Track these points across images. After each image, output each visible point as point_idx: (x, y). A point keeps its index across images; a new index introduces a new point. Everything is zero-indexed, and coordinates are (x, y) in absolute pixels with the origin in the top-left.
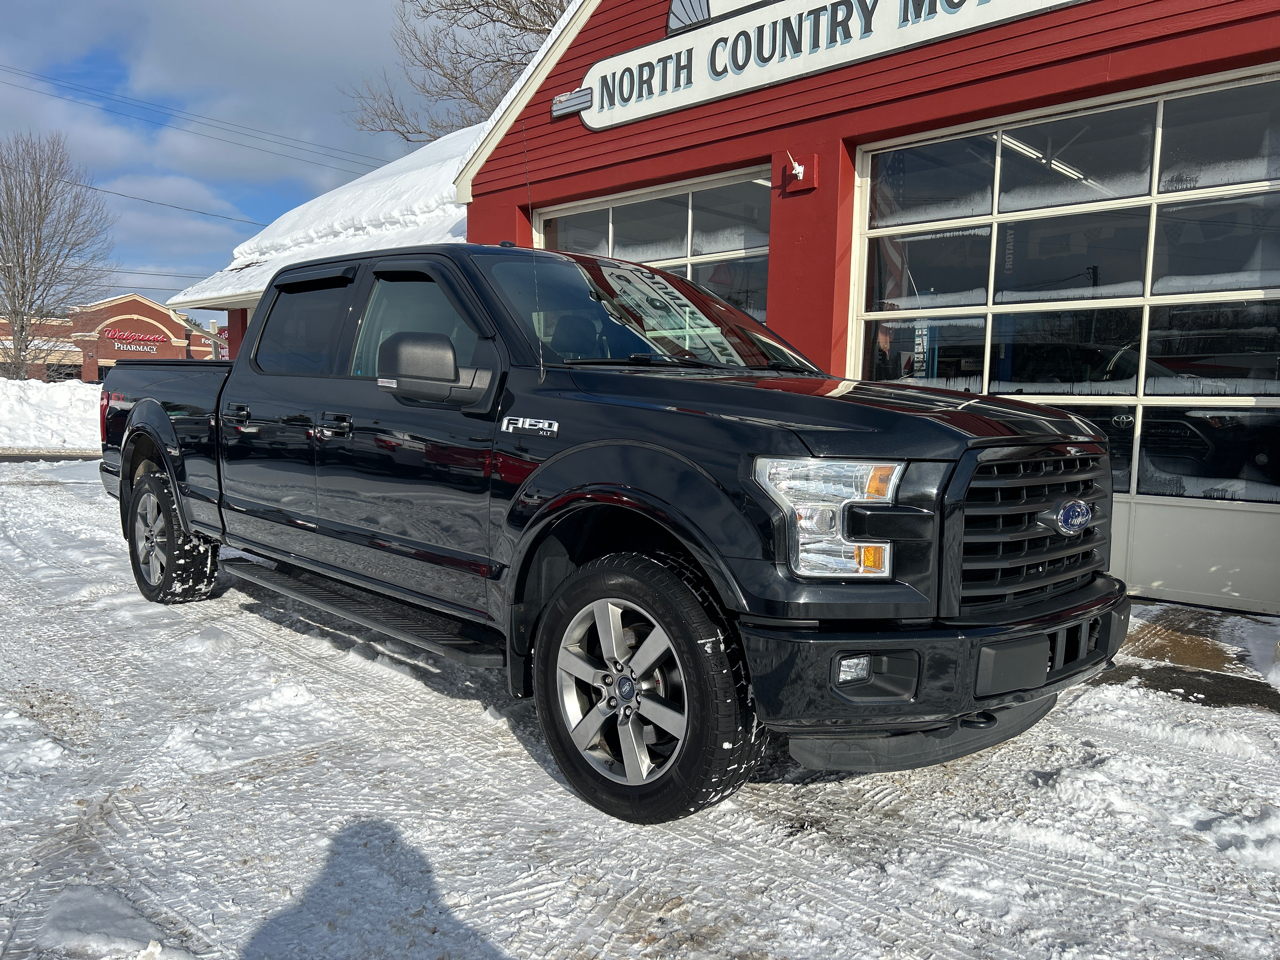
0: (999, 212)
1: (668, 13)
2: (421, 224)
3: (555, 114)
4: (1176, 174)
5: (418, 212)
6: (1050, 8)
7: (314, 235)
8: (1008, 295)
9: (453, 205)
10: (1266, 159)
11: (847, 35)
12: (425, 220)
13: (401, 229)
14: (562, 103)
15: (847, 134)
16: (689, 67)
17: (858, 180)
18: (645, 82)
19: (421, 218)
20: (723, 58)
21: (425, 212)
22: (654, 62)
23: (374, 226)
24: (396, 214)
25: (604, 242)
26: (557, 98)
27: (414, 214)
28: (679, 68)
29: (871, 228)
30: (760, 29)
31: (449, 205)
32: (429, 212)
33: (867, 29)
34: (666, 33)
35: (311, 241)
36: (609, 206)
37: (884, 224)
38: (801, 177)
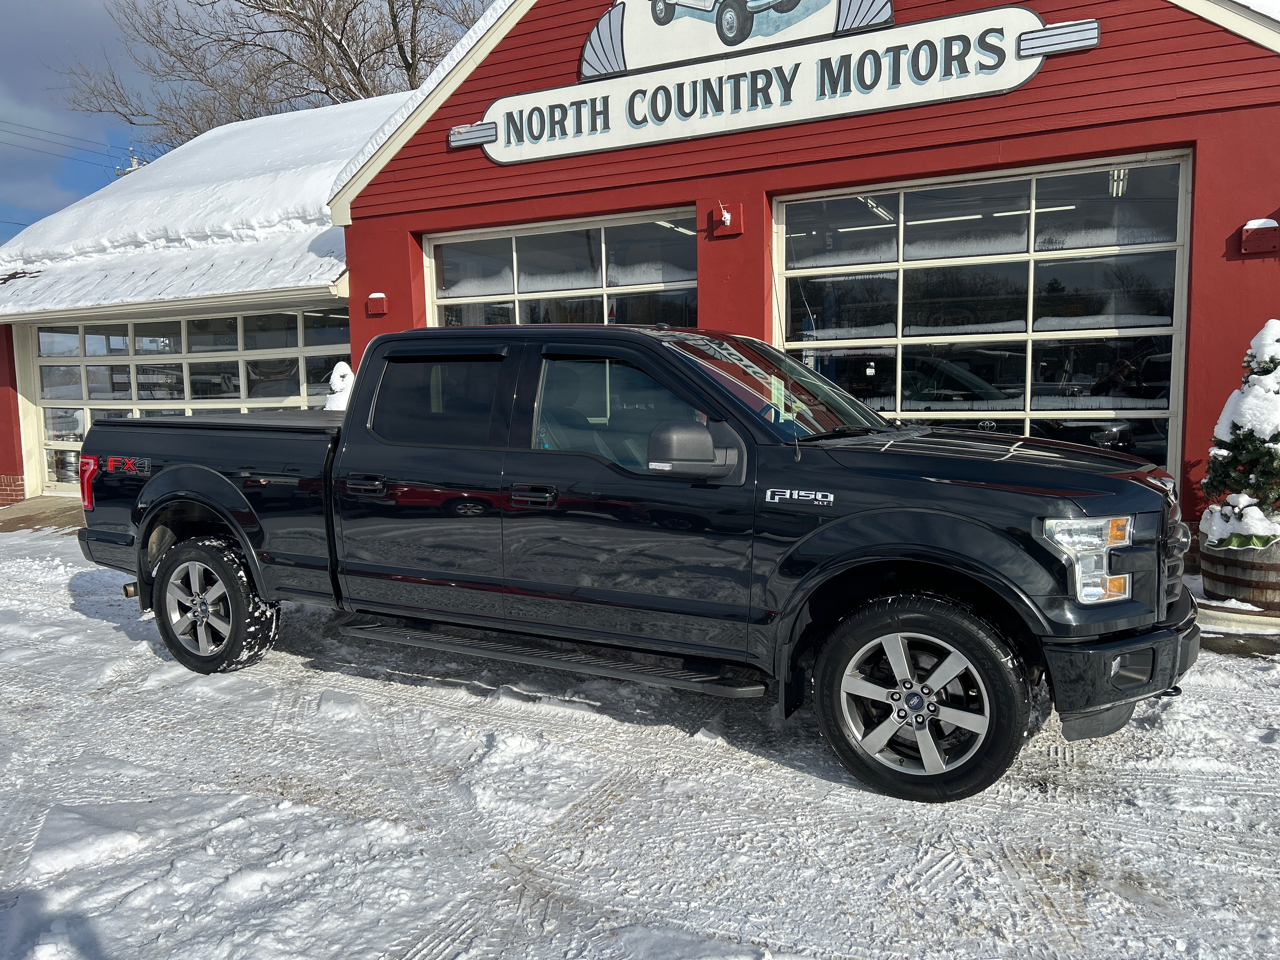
0: (904, 260)
1: (581, 59)
2: (261, 239)
3: (453, 144)
4: (1047, 237)
5: (256, 226)
6: (951, 98)
7: (107, 244)
8: (914, 330)
9: (300, 221)
10: (1116, 230)
11: (768, 101)
12: (265, 235)
13: (234, 243)
14: (461, 135)
15: (770, 188)
16: (605, 112)
17: (774, 227)
18: (557, 123)
19: (260, 233)
20: (642, 108)
21: (265, 227)
22: (567, 105)
23: (194, 238)
24: (228, 227)
25: (507, 270)
26: (455, 129)
27: (251, 228)
28: (594, 114)
29: (787, 269)
30: (680, 87)
31: (295, 221)
32: (270, 227)
33: (787, 98)
34: (579, 78)
35: (103, 250)
36: (513, 236)
37: (800, 265)
38: (728, 223)
